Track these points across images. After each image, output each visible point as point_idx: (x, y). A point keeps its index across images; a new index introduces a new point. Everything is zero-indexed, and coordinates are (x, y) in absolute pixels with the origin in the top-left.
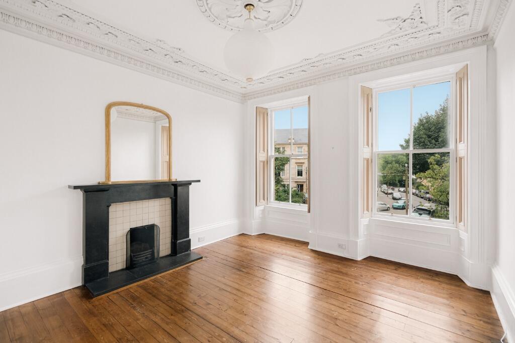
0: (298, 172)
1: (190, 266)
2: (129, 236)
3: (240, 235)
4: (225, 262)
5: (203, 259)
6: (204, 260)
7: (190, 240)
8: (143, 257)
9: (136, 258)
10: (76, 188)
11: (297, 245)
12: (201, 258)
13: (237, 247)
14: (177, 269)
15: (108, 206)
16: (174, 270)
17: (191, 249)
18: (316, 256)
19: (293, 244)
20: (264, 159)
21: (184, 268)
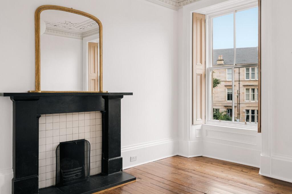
0: (228, 95)
1: (122, 187)
2: (59, 151)
3: (174, 157)
4: (162, 185)
5: (137, 180)
6: (138, 182)
7: (122, 159)
8: (74, 174)
9: (66, 175)
10: (6, 95)
11: (244, 170)
12: (135, 179)
13: (173, 169)
14: (110, 189)
15: (38, 117)
16: (106, 190)
17: (123, 169)
18: (273, 184)
19: (239, 169)
20: (201, 72)
21: (116, 189)
